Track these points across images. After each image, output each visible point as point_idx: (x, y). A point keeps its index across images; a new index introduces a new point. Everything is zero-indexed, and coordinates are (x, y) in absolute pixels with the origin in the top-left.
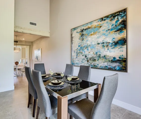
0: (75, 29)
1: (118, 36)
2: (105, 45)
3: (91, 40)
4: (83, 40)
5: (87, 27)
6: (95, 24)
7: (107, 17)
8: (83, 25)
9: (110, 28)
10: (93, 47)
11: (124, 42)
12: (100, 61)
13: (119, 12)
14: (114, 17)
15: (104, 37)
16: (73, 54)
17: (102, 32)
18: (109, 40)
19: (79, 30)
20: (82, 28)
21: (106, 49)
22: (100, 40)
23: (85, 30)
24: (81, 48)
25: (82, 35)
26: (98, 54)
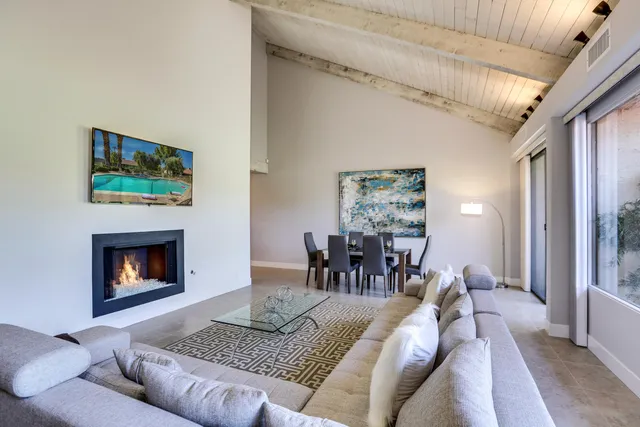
0: (348, 174)
1: (416, 197)
2: (400, 206)
3: (380, 196)
4: (365, 194)
5: (372, 176)
6: (386, 175)
7: (404, 171)
8: (365, 172)
9: (408, 185)
10: (382, 207)
11: (422, 204)
12: (394, 226)
13: (418, 170)
14: (412, 173)
15: (399, 196)
16: (344, 215)
17: (396, 188)
18: (406, 200)
19: (357, 177)
20: (364, 176)
21: (402, 211)
22: (394, 199)
23: (370, 179)
24: (361, 206)
25: (364, 187)
26: (391, 216)
